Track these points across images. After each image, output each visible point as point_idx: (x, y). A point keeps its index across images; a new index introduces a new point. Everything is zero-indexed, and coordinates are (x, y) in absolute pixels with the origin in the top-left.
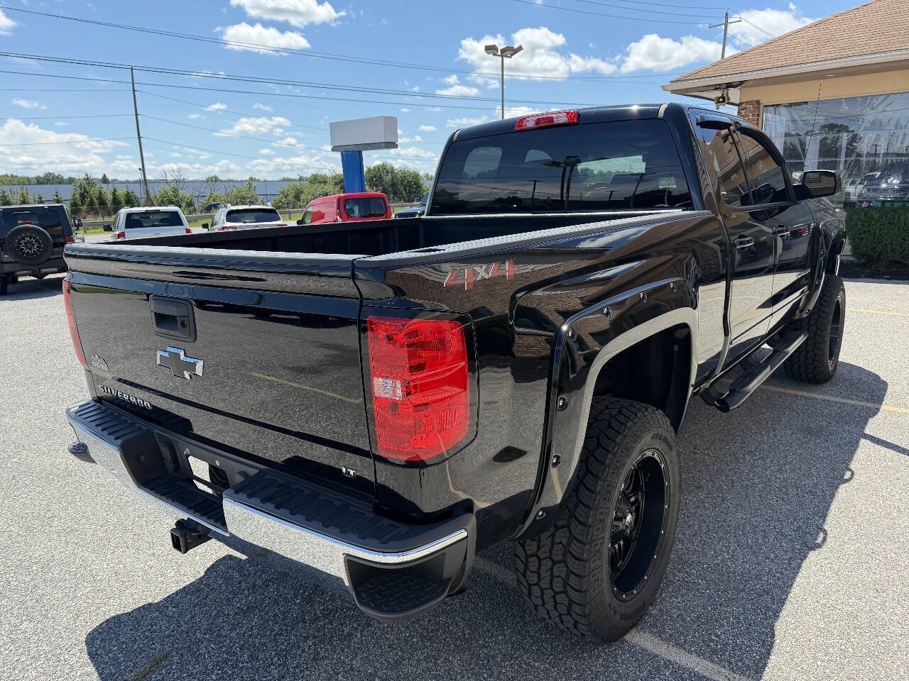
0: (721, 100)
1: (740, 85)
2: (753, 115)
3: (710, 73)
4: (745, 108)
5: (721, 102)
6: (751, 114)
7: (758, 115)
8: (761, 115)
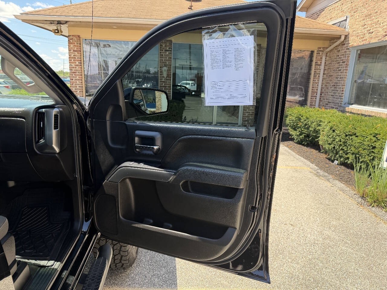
0: (56, 31)
1: (66, 23)
2: (77, 44)
3: (47, 13)
4: (72, 39)
5: (56, 33)
6: (76, 43)
7: (80, 44)
8: (81, 44)
